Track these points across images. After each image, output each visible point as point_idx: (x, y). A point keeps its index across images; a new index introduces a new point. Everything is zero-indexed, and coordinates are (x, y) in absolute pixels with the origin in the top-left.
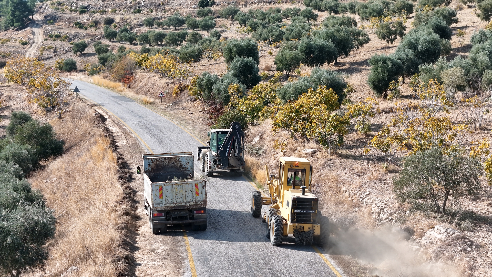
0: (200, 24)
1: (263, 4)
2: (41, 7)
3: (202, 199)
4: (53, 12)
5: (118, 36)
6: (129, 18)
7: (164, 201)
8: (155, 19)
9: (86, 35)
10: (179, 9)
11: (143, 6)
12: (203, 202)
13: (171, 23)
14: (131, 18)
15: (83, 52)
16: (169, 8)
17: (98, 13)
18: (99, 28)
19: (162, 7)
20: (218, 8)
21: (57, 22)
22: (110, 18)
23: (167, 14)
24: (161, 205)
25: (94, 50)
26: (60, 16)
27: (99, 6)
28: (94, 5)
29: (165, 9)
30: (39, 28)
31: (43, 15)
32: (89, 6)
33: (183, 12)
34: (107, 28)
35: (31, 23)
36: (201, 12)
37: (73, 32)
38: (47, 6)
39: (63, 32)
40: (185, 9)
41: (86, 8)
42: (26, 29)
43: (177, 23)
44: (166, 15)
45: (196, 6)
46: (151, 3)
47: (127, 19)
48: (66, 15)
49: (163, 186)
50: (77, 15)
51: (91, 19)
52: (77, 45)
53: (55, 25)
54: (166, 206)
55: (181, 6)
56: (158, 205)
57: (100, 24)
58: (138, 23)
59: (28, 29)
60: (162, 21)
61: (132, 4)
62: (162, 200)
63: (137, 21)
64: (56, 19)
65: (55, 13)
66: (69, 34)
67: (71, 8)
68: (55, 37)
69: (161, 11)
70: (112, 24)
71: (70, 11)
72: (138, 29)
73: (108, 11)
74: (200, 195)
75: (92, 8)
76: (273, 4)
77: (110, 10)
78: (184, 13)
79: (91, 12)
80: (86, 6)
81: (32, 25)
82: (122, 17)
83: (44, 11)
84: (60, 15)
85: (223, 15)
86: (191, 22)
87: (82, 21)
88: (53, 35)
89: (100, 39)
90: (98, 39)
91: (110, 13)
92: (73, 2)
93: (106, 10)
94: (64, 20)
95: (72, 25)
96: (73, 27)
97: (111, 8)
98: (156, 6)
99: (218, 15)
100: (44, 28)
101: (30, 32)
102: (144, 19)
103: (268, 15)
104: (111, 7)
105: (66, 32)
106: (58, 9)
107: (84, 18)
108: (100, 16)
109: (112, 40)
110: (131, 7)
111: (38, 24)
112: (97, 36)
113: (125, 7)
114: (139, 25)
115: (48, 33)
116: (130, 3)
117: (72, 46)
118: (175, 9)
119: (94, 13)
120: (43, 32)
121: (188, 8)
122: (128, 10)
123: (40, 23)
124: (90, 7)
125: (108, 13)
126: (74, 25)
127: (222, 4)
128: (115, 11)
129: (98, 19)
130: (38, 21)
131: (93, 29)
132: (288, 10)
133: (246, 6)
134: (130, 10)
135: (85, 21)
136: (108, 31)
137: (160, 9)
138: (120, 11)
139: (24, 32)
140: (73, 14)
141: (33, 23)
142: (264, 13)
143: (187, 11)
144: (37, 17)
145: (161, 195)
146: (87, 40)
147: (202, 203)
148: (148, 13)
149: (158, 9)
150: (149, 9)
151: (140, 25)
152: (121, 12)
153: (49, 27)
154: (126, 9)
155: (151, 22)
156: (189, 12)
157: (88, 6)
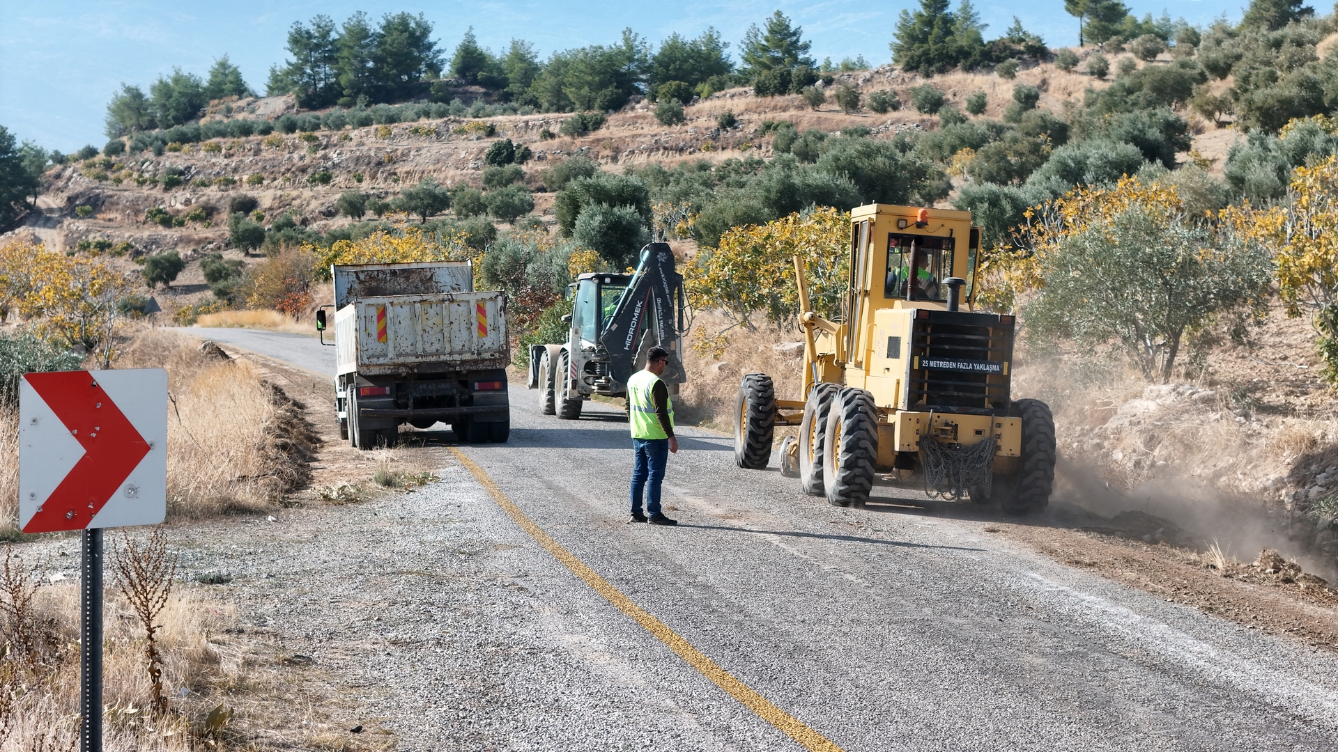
0: (491, 204)
1: (663, 154)
2: (58, 176)
3: (496, 347)
4: (91, 186)
5: (267, 240)
6: (299, 197)
7: (391, 349)
8: (368, 196)
9: (181, 240)
10: (435, 171)
11: (335, 166)
12: (500, 352)
13: (413, 203)
14: (303, 197)
15: (171, 284)
16: (406, 169)
17: (214, 187)
18: (216, 225)
19: (388, 168)
20: (540, 167)
21: (101, 212)
22: (245, 196)
23: (401, 185)
24: (382, 361)
25: (202, 278)
26: (111, 196)
27: (217, 169)
28: (204, 167)
29: (395, 174)
30: (54, 227)
31: (65, 195)
32: (188, 168)
33: (446, 178)
34: (237, 221)
35: (29, 214)
36: (493, 175)
37: (146, 233)
38: (74, 171)
39: (118, 236)
40: (451, 172)
41: (181, 173)
42: (17, 231)
43: (429, 205)
44: (398, 189)
45: (479, 163)
46: (358, 159)
47: (294, 199)
48: (126, 193)
49: (388, 305)
50: (157, 192)
51: (193, 201)
52: (155, 263)
53: (95, 218)
54: (396, 361)
55: (440, 165)
56: (374, 360)
57: (219, 213)
58: (323, 209)
59: (23, 231)
60: (390, 199)
61: (307, 161)
62: (384, 347)
63: (320, 202)
64: (100, 203)
65: (97, 188)
66: (135, 240)
67: (140, 176)
68: (96, 247)
69: (386, 179)
70: (251, 214)
71: (138, 182)
72: (323, 222)
73: (241, 180)
74: (492, 335)
75: (198, 173)
76: (690, 153)
77: (245, 178)
78: (448, 182)
79: (195, 184)
80: (181, 168)
81: (34, 220)
82: (279, 193)
83: (66, 186)
84: (110, 193)
85: (552, 182)
86: (467, 200)
87: (170, 206)
88: (89, 244)
89: (219, 248)
90: (212, 250)
91: (246, 186)
92: (146, 161)
93: (236, 178)
94: (120, 207)
95: (142, 218)
96: (144, 223)
97: (250, 172)
98: (372, 165)
99: (541, 183)
100: (65, 227)
101: (29, 238)
102: (338, 196)
103: (676, 175)
104: (249, 169)
105: (127, 235)
106: (106, 178)
107: (176, 201)
108: (220, 194)
109: (251, 251)
110: (303, 170)
111: (49, 219)
112: (210, 243)
113: (288, 170)
114: (324, 214)
115: (78, 238)
116: (302, 158)
117: (143, 267)
118: (423, 172)
119: (203, 184)
120: (62, 239)
121: (458, 168)
122: (296, 176)
123: (55, 215)
124: (193, 171)
125: (241, 186)
126: (147, 218)
127: (549, 157)
128: (260, 181)
129: (213, 202)
130: (51, 210)
131: (199, 226)
132: (729, 165)
133: (615, 159)
134: (300, 177)
135: (179, 206)
136: (241, 227)
137: (382, 172)
138: (275, 179)
139: (11, 237)
140: (145, 191)
141: (38, 216)
142: (665, 172)
143: (456, 175)
144: (45, 201)
145: (382, 333)
146: (183, 252)
147: (497, 355)
148: (350, 185)
149: (376, 173)
150: (352, 175)
151: (329, 214)
152: (276, 183)
153: (81, 225)
154: (288, 175)
155: (358, 205)
156: (462, 178)
157: (186, 169)
